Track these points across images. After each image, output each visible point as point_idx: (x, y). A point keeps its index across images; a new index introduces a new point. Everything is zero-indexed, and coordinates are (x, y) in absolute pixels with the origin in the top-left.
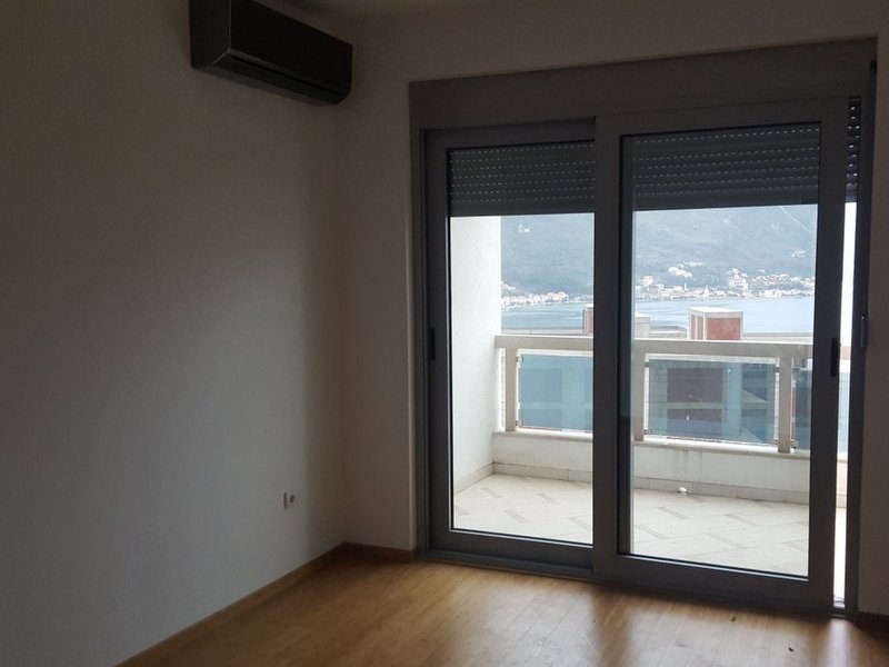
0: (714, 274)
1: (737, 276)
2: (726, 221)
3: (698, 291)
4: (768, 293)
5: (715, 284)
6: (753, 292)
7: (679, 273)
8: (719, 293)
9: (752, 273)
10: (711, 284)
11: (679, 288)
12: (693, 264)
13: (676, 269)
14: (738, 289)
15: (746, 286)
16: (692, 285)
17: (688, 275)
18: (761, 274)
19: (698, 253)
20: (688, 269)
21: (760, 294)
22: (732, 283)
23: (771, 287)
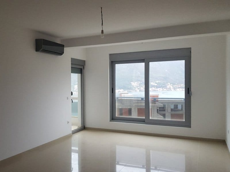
0: (163, 84)
1: (169, 85)
2: (166, 70)
3: (158, 89)
4: (178, 89)
5: (164, 87)
6: (174, 89)
7: (154, 84)
8: (165, 89)
9: (174, 84)
10: (162, 87)
11: (154, 88)
12: (157, 82)
13: (153, 83)
14: (170, 89)
15: (172, 87)
16: (157, 87)
17: (156, 85)
18: (176, 84)
19: (159, 79)
20: (156, 83)
21: (176, 90)
22: (168, 87)
23: (179, 88)
